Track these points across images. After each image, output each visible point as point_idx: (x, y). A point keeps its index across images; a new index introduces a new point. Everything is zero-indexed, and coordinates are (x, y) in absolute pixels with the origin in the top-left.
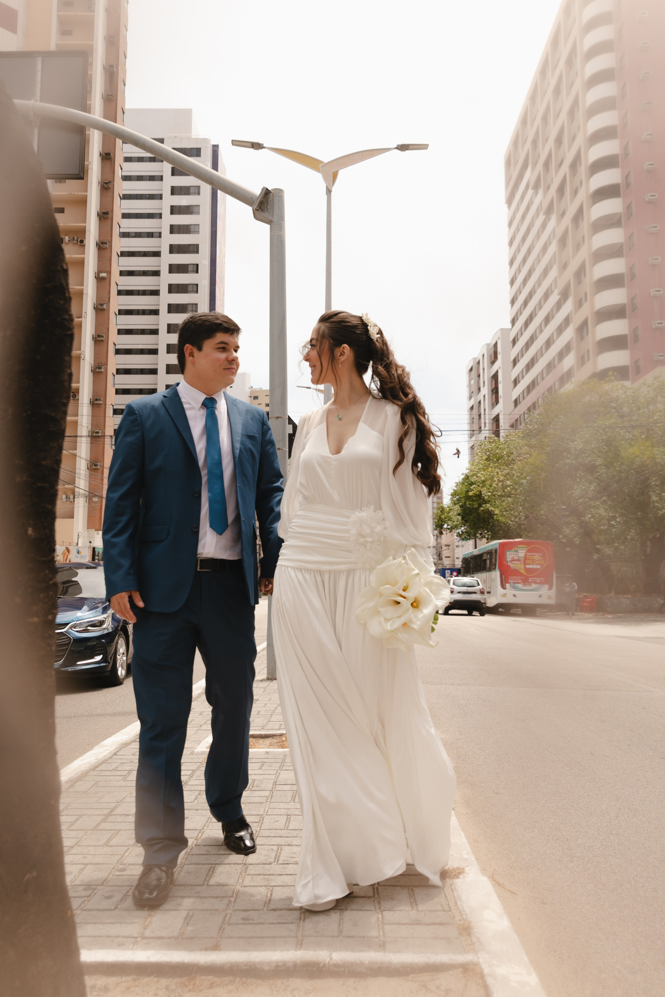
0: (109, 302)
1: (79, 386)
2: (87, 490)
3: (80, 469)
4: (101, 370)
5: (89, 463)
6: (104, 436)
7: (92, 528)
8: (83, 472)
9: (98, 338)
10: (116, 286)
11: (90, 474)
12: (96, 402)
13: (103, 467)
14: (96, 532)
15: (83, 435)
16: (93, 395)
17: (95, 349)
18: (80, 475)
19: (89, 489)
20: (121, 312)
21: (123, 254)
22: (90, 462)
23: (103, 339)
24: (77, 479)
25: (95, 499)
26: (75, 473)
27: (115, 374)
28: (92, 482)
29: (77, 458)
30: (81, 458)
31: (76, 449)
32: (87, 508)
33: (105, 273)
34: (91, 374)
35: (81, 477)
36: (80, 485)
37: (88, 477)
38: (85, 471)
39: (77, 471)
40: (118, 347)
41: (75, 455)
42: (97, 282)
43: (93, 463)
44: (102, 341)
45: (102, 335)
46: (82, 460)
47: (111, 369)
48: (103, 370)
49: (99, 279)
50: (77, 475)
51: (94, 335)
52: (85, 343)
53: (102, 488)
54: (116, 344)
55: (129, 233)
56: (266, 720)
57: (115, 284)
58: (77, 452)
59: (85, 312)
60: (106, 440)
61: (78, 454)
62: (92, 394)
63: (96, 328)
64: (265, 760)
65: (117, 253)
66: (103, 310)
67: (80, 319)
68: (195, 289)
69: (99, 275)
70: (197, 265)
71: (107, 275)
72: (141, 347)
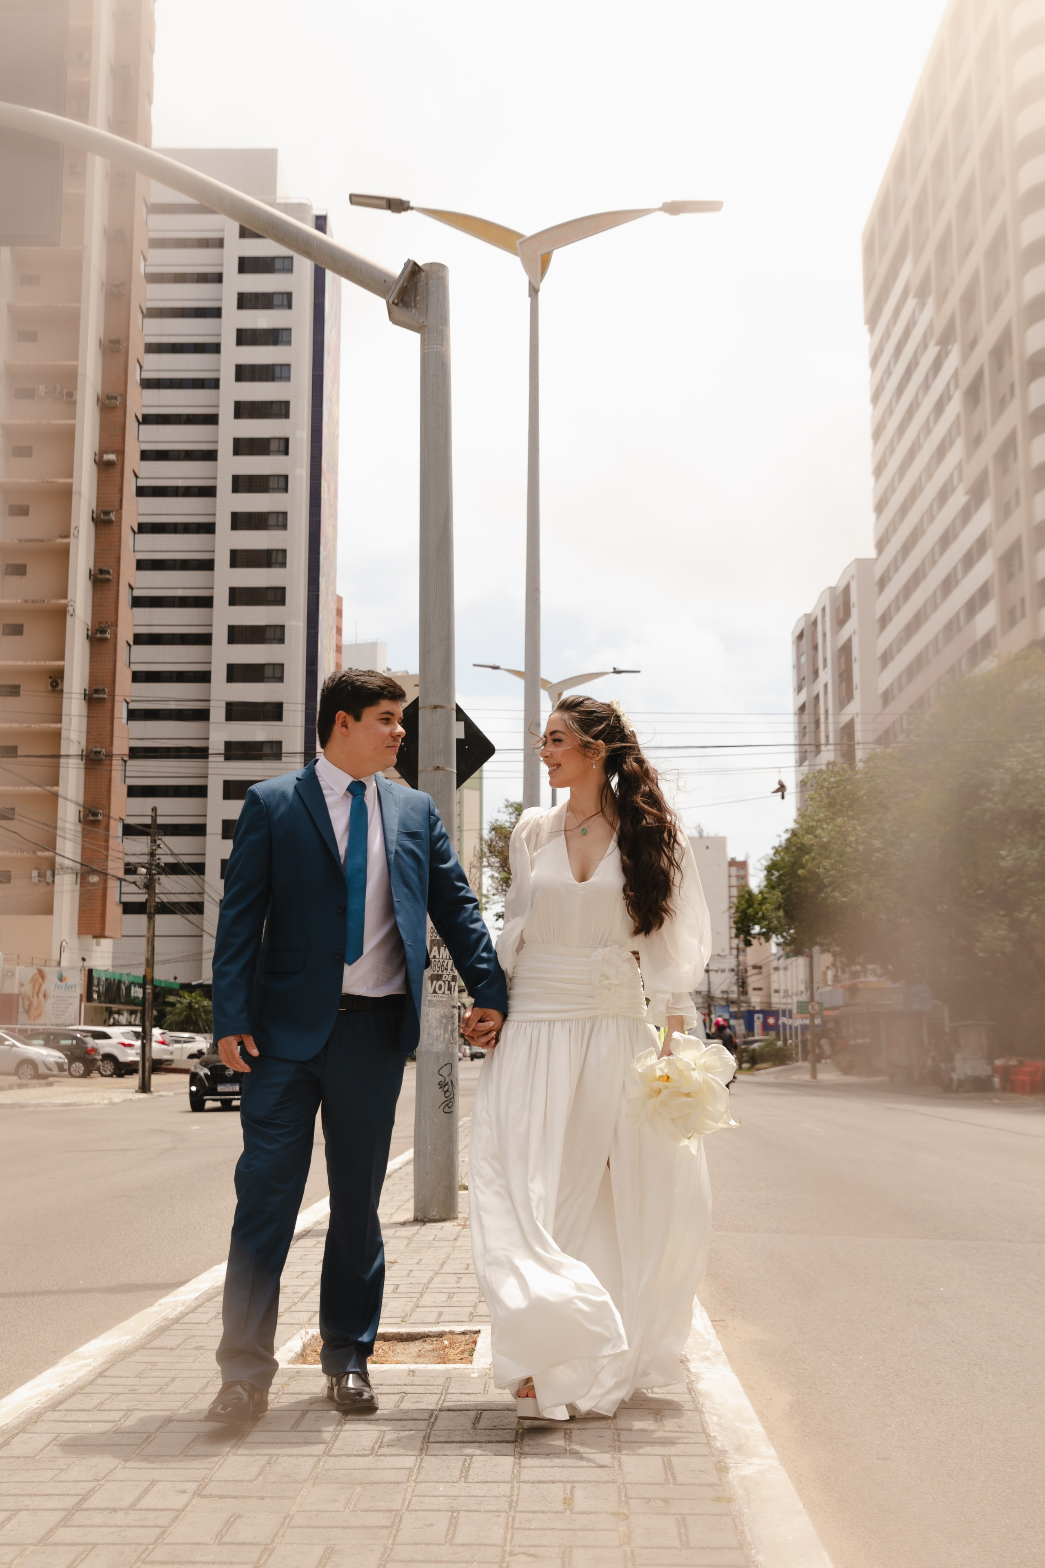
0: (121, 508)
1: (63, 666)
2: (79, 859)
3: (65, 821)
4: (104, 635)
5: (82, 809)
6: (110, 756)
7: (87, 934)
8: (69, 826)
9: (99, 576)
10: (134, 478)
11: (84, 829)
12: (96, 696)
13: (109, 817)
14: (95, 940)
15: (71, 753)
16: (91, 683)
17: (94, 596)
18: (65, 832)
19: (82, 859)
20: (144, 528)
21: (148, 420)
22: (84, 807)
23: (108, 576)
24: (59, 839)
25: (94, 879)
26: (55, 828)
27: (131, 642)
28: (87, 845)
29: (60, 800)
30: (66, 799)
31: (57, 784)
32: (77, 895)
33: (112, 453)
34: (87, 643)
35: (68, 836)
36: (64, 851)
37: (80, 835)
38: (75, 824)
39: (60, 824)
40: (137, 593)
41: (56, 795)
42: (99, 471)
43: (90, 811)
44: (108, 580)
45: (106, 569)
46: (69, 803)
47: (125, 634)
48: (108, 636)
49: (102, 465)
50: (59, 832)
51: (92, 569)
52: (75, 585)
53: (107, 856)
54: (133, 586)
55: (159, 379)
56: (412, 1304)
57: (133, 475)
58: (60, 790)
59: (76, 527)
60: (114, 762)
61: (60, 793)
62: (87, 680)
63: (95, 556)
64: (408, 1389)
65: (136, 416)
66: (110, 522)
67: (66, 540)
68: (282, 485)
69: (101, 457)
70: (286, 440)
71: (117, 457)
72: (180, 593)
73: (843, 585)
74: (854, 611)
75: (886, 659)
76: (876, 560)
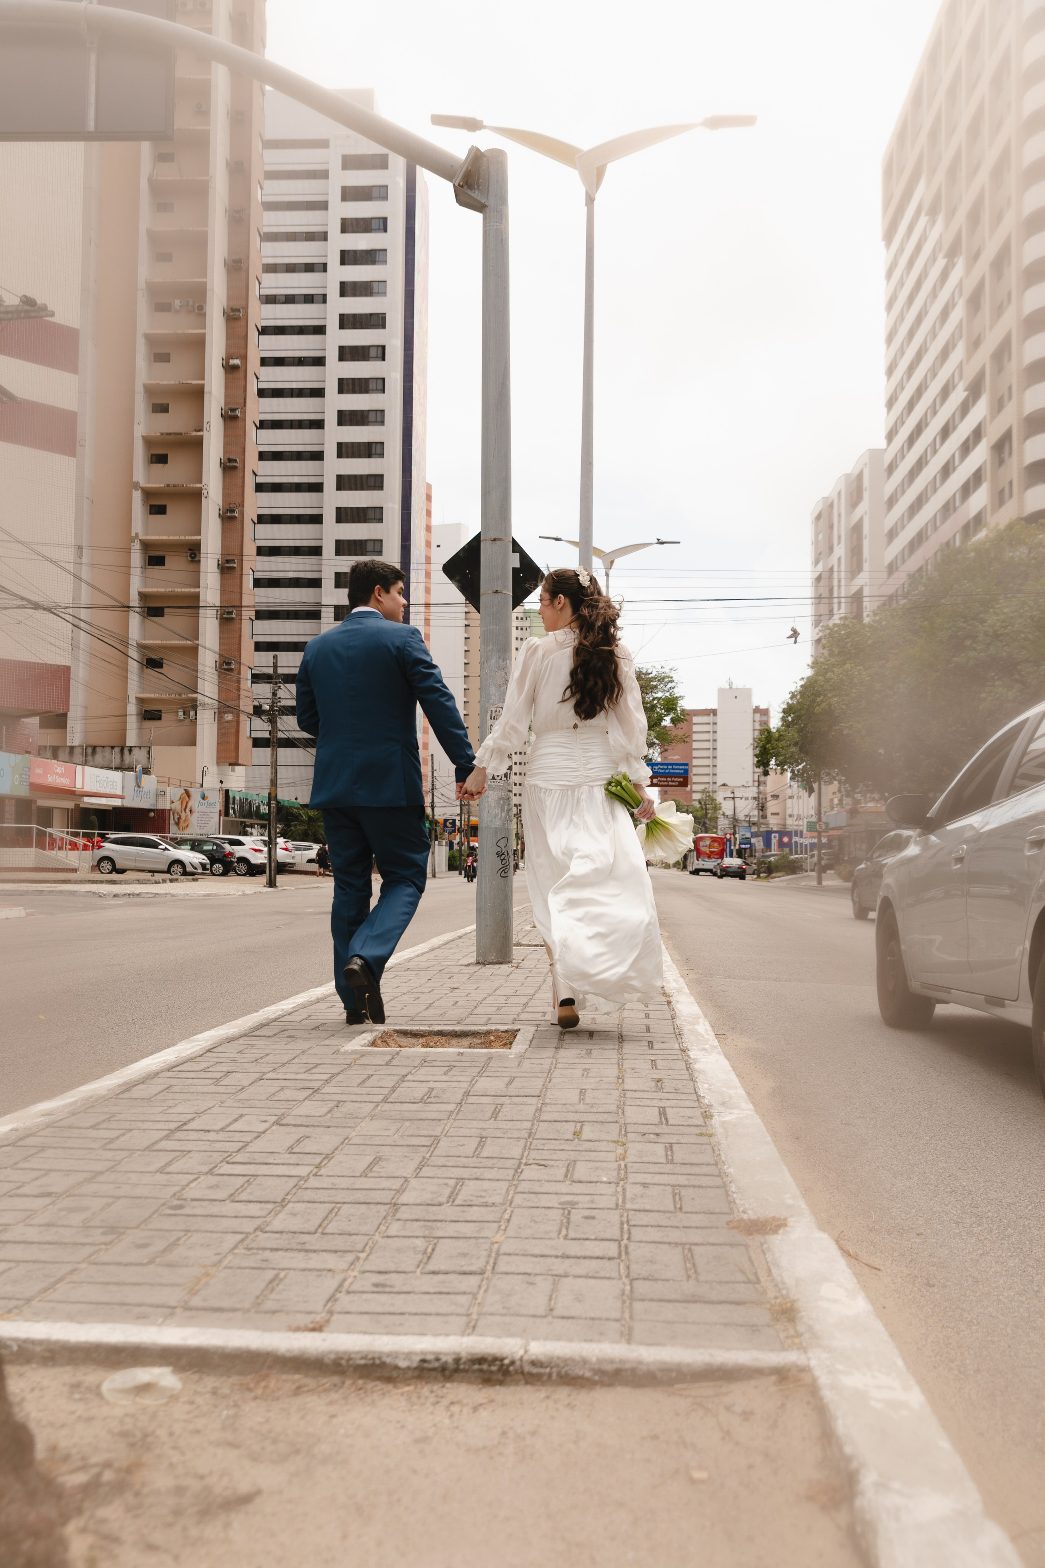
0: (245, 405)
1: (200, 540)
4: (234, 514)
5: (218, 659)
6: (240, 618)
7: (224, 762)
9: (228, 464)
10: (255, 383)
11: (220, 675)
12: (227, 565)
13: (240, 668)
14: (231, 767)
15: (208, 615)
16: (223, 554)
17: (224, 481)
20: (264, 425)
21: (266, 330)
22: (220, 657)
23: (236, 464)
24: (199, 681)
25: (229, 717)
26: (197, 673)
27: (256, 522)
28: (223, 687)
29: (200, 651)
30: (205, 651)
31: (198, 638)
32: (216, 729)
33: (237, 358)
34: (219, 521)
35: (208, 679)
36: (205, 691)
37: (217, 679)
38: (213, 671)
39: (200, 669)
40: (260, 480)
41: (197, 646)
42: (226, 373)
44: (235, 468)
45: (234, 458)
47: (250, 514)
48: (237, 515)
49: (230, 369)
50: (199, 676)
51: (222, 458)
52: (209, 472)
53: (239, 700)
54: (257, 473)
55: (275, 296)
56: (467, 1013)
57: (254, 377)
58: (200, 642)
59: (208, 423)
60: (243, 620)
61: (200, 645)
62: (220, 552)
63: (225, 447)
64: (455, 1063)
65: (256, 326)
66: (236, 418)
67: (200, 433)
68: (380, 387)
69: (228, 362)
70: (384, 347)
71: (241, 362)
72: (296, 480)
73: (857, 472)
74: (866, 495)
75: (892, 535)
76: (886, 450)
